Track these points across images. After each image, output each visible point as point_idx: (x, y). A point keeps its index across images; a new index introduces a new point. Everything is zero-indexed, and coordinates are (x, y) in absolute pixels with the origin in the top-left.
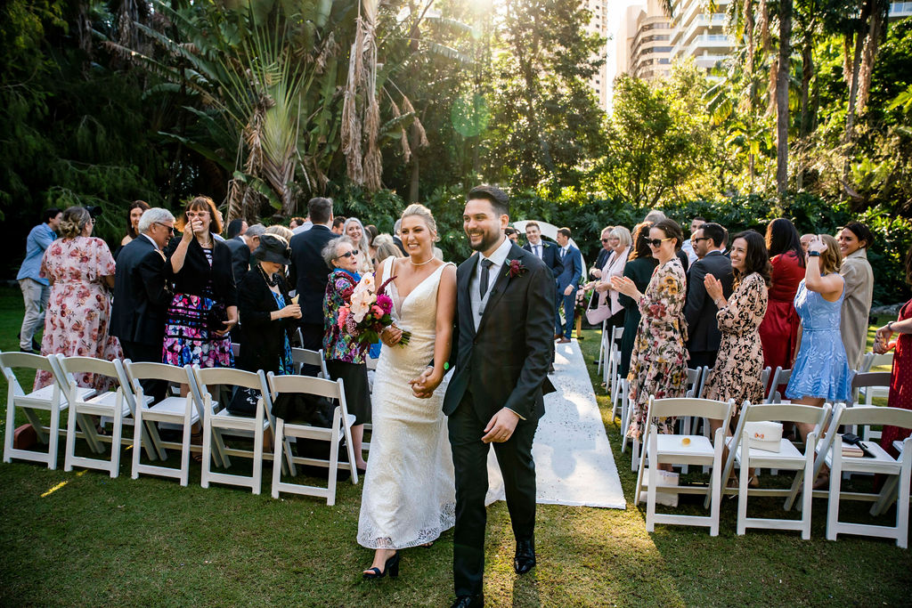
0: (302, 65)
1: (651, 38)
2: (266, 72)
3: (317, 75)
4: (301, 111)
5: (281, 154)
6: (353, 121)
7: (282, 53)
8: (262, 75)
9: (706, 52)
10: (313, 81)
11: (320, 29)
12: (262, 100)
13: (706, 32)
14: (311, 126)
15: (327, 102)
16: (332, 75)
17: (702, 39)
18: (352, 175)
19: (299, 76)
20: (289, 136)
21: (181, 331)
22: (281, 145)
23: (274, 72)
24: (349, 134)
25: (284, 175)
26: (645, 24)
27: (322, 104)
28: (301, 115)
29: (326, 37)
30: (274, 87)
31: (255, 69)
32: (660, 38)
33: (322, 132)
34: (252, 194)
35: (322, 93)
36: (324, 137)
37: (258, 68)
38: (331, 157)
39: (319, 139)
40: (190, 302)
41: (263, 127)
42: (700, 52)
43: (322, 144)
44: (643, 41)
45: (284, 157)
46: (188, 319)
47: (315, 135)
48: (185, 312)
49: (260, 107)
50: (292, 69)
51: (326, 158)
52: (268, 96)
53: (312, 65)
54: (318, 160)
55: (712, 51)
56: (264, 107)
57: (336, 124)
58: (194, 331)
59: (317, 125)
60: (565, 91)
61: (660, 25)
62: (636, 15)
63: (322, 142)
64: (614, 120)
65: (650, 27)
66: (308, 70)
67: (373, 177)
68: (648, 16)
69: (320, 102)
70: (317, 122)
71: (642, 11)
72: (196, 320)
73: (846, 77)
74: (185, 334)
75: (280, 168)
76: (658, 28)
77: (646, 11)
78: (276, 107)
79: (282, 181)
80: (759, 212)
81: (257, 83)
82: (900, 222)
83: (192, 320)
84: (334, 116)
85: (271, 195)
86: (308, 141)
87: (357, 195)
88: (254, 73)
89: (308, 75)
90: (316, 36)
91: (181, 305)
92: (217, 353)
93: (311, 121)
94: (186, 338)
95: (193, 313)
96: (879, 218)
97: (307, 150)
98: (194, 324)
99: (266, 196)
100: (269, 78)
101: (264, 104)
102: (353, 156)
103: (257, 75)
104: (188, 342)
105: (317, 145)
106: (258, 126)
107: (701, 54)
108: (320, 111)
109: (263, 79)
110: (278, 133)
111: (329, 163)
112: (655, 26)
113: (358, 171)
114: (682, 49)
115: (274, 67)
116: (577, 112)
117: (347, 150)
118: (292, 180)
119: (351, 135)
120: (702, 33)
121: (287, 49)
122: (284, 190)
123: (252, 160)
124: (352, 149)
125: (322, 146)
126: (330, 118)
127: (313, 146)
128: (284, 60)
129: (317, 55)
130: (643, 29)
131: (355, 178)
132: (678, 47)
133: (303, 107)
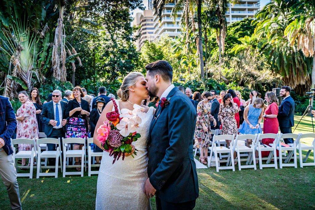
0: (34, 35)
1: (145, 25)
2: (20, 36)
3: (40, 38)
4: (35, 52)
5: (27, 68)
6: (57, 56)
7: (27, 29)
8: (19, 37)
9: (166, 31)
10: (39, 40)
11: (42, 21)
12: (20, 47)
13: (166, 23)
14: (39, 58)
15: (45, 48)
16: (47, 39)
17: (165, 26)
18: (56, 76)
19: (33, 38)
20: (30, 62)
21: (71, 129)
22: (27, 64)
23: (24, 36)
24: (55, 61)
25: (28, 76)
26: (143, 19)
27: (43, 49)
28: (35, 53)
29: (44, 24)
30: (24, 42)
31: (16, 35)
32: (148, 24)
33: (43, 60)
34: (14, 83)
35: (43, 45)
36: (44, 62)
37: (17, 35)
38: (47, 69)
39: (42, 62)
40: (74, 120)
41: (19, 57)
42: (164, 30)
43: (43, 64)
44: (143, 25)
45: (28, 69)
46: (74, 125)
47: (40, 61)
48: (73, 123)
49: (19, 50)
50: (31, 36)
51: (45, 70)
52: (22, 46)
53: (39, 35)
54: (42, 70)
55: (169, 30)
56: (20, 50)
57: (49, 57)
58: (76, 129)
59: (41, 57)
60: (126, 45)
61: (148, 20)
62: (140, 16)
63: (43, 63)
64: (144, 56)
65: (145, 21)
66: (37, 36)
67: (63, 77)
68: (144, 17)
69: (42, 49)
70: (41, 56)
71: (142, 15)
72: (76, 125)
73: (217, 41)
74: (73, 130)
75: (26, 73)
76: (148, 21)
77: (143, 15)
78: (25, 50)
79: (27, 78)
80: (197, 86)
81: (17, 40)
82: (239, 88)
83: (75, 125)
84: (48, 54)
85: (23, 84)
86: (38, 63)
87: (58, 84)
88: (16, 36)
89: (37, 39)
90: (41, 24)
91: (72, 121)
92: (84, 136)
93: (38, 56)
94: (73, 131)
95: (75, 123)
96: (233, 87)
97: (37, 66)
98: (76, 126)
99: (20, 84)
100: (22, 39)
101: (20, 49)
102: (57, 69)
103: (17, 37)
104: (74, 132)
105: (41, 65)
106: (18, 57)
107: (165, 31)
108: (42, 52)
109: (19, 39)
110: (26, 60)
111: (46, 71)
112: (147, 20)
113: (58, 75)
114: (158, 29)
115: (23, 35)
116: (131, 53)
117: (55, 67)
118: (31, 78)
119: (56, 61)
120: (165, 24)
121: (29, 28)
122: (28, 82)
123: (16, 70)
124: (56, 67)
125: (43, 65)
126: (46, 55)
127: (40, 65)
128: (27, 32)
129: (40, 31)
130: (143, 21)
131: (57, 77)
132: (157, 28)
133: (36, 50)
